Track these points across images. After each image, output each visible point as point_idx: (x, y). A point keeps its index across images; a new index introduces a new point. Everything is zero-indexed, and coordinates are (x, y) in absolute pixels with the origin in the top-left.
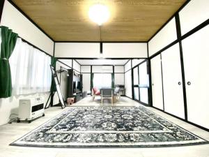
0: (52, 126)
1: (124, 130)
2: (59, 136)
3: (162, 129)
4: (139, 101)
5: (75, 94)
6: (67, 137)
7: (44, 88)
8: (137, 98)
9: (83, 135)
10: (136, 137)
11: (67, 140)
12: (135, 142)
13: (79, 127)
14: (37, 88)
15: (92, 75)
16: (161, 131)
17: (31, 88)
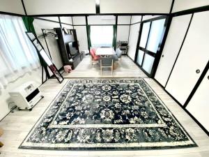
0: (53, 116)
1: (121, 123)
2: (60, 132)
3: (157, 122)
4: (141, 67)
5: (71, 60)
6: (68, 133)
7: (31, 65)
8: (140, 62)
9: (82, 131)
10: (131, 134)
11: (68, 139)
12: (129, 142)
13: (78, 118)
14: (23, 68)
15: (88, 27)
16: (155, 125)
17: (16, 72)
